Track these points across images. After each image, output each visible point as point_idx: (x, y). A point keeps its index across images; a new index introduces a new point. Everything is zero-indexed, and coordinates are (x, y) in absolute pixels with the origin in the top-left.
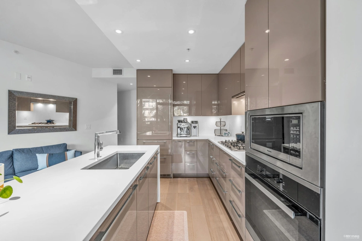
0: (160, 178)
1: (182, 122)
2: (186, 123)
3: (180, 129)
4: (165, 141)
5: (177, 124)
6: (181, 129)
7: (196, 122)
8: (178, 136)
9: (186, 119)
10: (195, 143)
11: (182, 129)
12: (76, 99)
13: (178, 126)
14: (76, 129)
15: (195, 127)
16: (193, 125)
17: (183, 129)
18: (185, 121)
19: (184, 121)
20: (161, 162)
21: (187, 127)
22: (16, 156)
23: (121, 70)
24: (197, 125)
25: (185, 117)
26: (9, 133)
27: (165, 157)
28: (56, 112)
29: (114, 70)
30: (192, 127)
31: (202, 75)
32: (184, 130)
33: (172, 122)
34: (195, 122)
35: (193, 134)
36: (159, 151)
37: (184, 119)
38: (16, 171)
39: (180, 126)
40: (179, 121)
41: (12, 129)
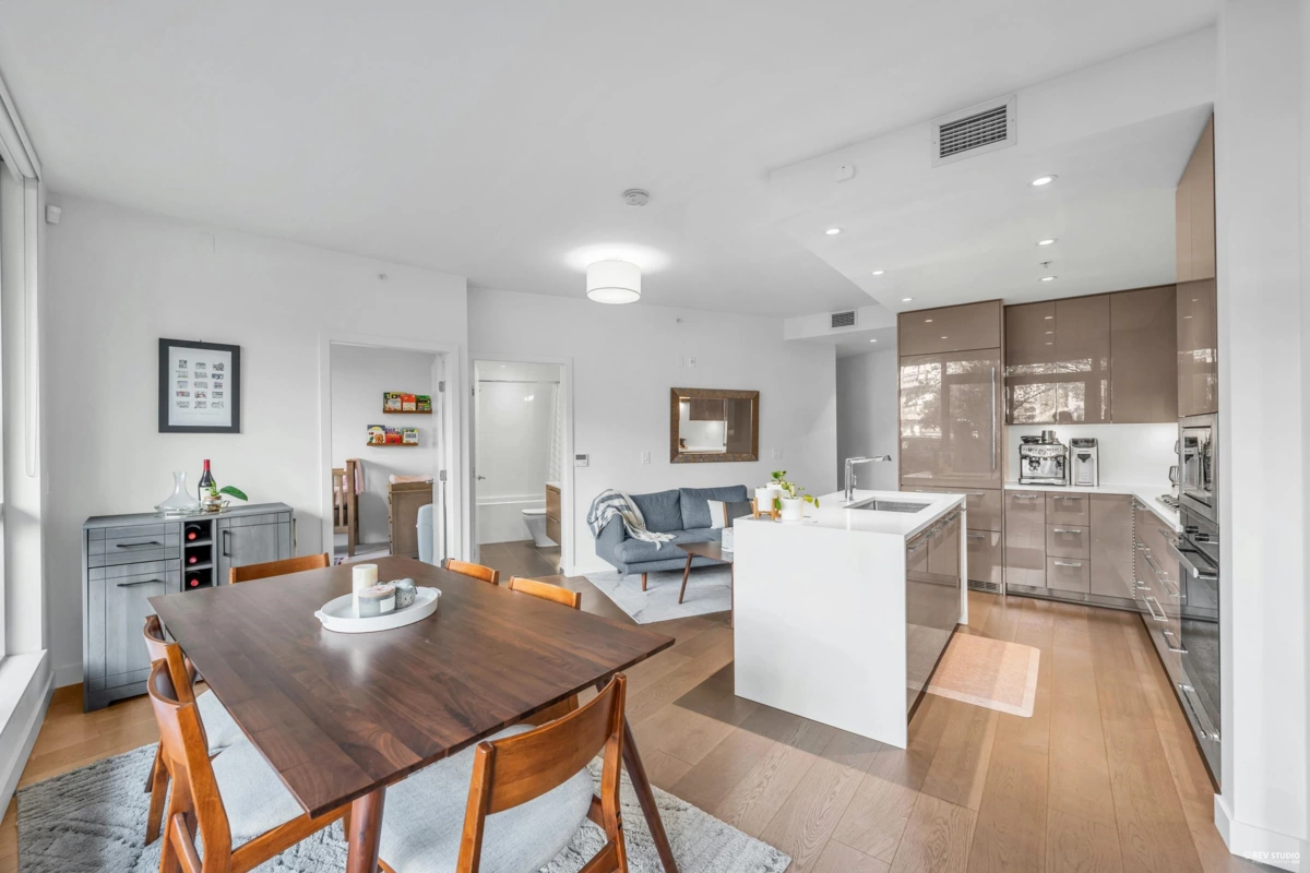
0: (969, 589)
1: (1035, 441)
2: (1051, 444)
3: (1031, 462)
4: (980, 493)
5: (1020, 448)
6: (1034, 462)
7: (1091, 442)
8: (1024, 481)
9: (1051, 432)
10: (1084, 503)
11: (1038, 462)
12: (758, 393)
13: (1023, 452)
14: (756, 459)
15: (1084, 458)
16: (1077, 451)
17: (1042, 461)
18: (1047, 437)
19: (1044, 440)
20: (970, 548)
21: (1056, 458)
22: (684, 500)
23: (852, 314)
24: (1092, 451)
25: (1048, 428)
26: (672, 461)
27: (980, 534)
28: (691, 419)
29: (834, 317)
30: (1074, 458)
31: (1112, 296)
32: (1044, 466)
33: (1001, 443)
34: (1087, 441)
35: (1077, 477)
36: (964, 506)
37: (1044, 432)
38: (686, 526)
39: (1031, 454)
40: (1027, 440)
41: (677, 452)
